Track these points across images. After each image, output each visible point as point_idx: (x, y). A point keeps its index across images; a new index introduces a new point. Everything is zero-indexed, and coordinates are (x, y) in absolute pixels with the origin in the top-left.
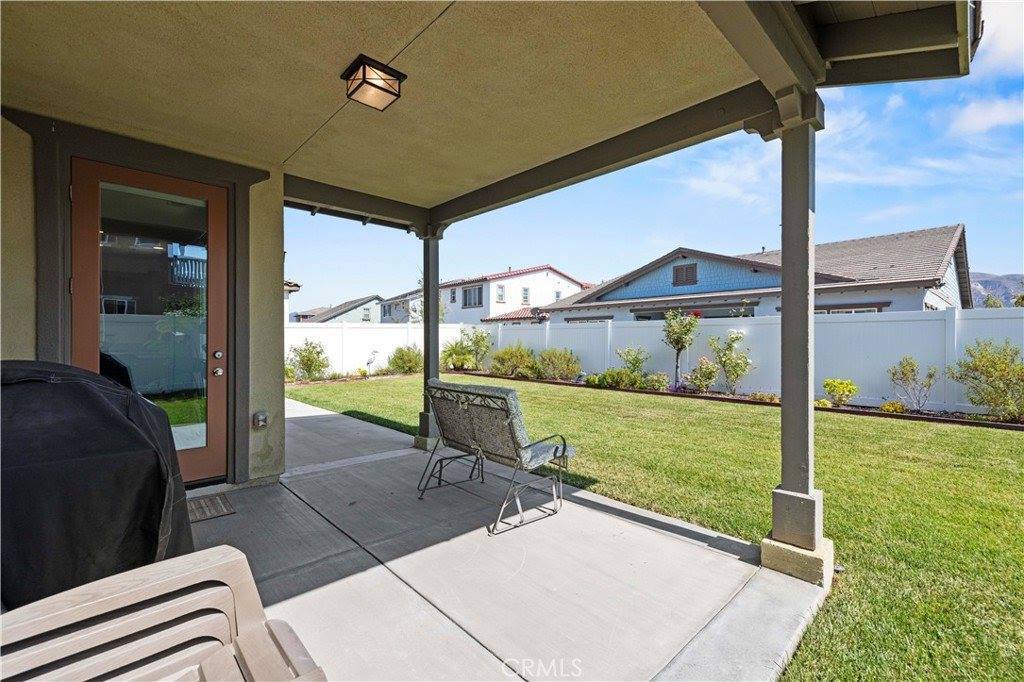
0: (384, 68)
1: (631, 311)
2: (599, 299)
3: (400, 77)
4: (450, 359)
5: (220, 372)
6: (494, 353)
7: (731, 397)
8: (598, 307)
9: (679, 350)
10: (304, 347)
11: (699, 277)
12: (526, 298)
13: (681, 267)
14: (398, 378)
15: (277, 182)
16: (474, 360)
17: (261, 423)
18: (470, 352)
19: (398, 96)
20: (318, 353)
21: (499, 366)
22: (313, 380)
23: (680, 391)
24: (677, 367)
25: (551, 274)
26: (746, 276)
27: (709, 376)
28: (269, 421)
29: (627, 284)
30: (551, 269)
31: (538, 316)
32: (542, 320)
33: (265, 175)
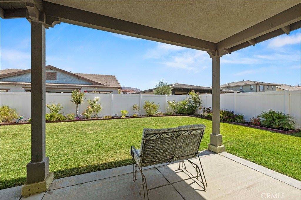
1: (23, 87)
9: (77, 104)
11: (57, 78)
13: (49, 73)
24: (77, 110)
26: (76, 80)
29: (19, 75)
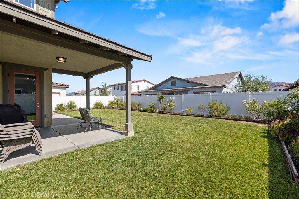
0: (62, 58)
1: (161, 92)
2: (153, 89)
3: (66, 59)
4: (111, 105)
5: (38, 106)
6: (121, 103)
7: (171, 113)
8: (153, 91)
9: (161, 102)
10: (69, 102)
11: (177, 84)
12: (138, 89)
13: (173, 81)
14: (96, 110)
15: (50, 70)
16: (117, 105)
17: (47, 116)
18: (116, 103)
19: (66, 62)
20: (74, 104)
21: (121, 107)
22: (72, 111)
23: (160, 112)
24: (160, 106)
25: (145, 82)
26: (186, 84)
27: (165, 108)
28: (49, 116)
29: (160, 85)
30: (145, 80)
31: (140, 94)
32: (141, 95)
33: (48, 69)
